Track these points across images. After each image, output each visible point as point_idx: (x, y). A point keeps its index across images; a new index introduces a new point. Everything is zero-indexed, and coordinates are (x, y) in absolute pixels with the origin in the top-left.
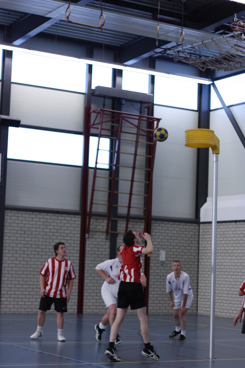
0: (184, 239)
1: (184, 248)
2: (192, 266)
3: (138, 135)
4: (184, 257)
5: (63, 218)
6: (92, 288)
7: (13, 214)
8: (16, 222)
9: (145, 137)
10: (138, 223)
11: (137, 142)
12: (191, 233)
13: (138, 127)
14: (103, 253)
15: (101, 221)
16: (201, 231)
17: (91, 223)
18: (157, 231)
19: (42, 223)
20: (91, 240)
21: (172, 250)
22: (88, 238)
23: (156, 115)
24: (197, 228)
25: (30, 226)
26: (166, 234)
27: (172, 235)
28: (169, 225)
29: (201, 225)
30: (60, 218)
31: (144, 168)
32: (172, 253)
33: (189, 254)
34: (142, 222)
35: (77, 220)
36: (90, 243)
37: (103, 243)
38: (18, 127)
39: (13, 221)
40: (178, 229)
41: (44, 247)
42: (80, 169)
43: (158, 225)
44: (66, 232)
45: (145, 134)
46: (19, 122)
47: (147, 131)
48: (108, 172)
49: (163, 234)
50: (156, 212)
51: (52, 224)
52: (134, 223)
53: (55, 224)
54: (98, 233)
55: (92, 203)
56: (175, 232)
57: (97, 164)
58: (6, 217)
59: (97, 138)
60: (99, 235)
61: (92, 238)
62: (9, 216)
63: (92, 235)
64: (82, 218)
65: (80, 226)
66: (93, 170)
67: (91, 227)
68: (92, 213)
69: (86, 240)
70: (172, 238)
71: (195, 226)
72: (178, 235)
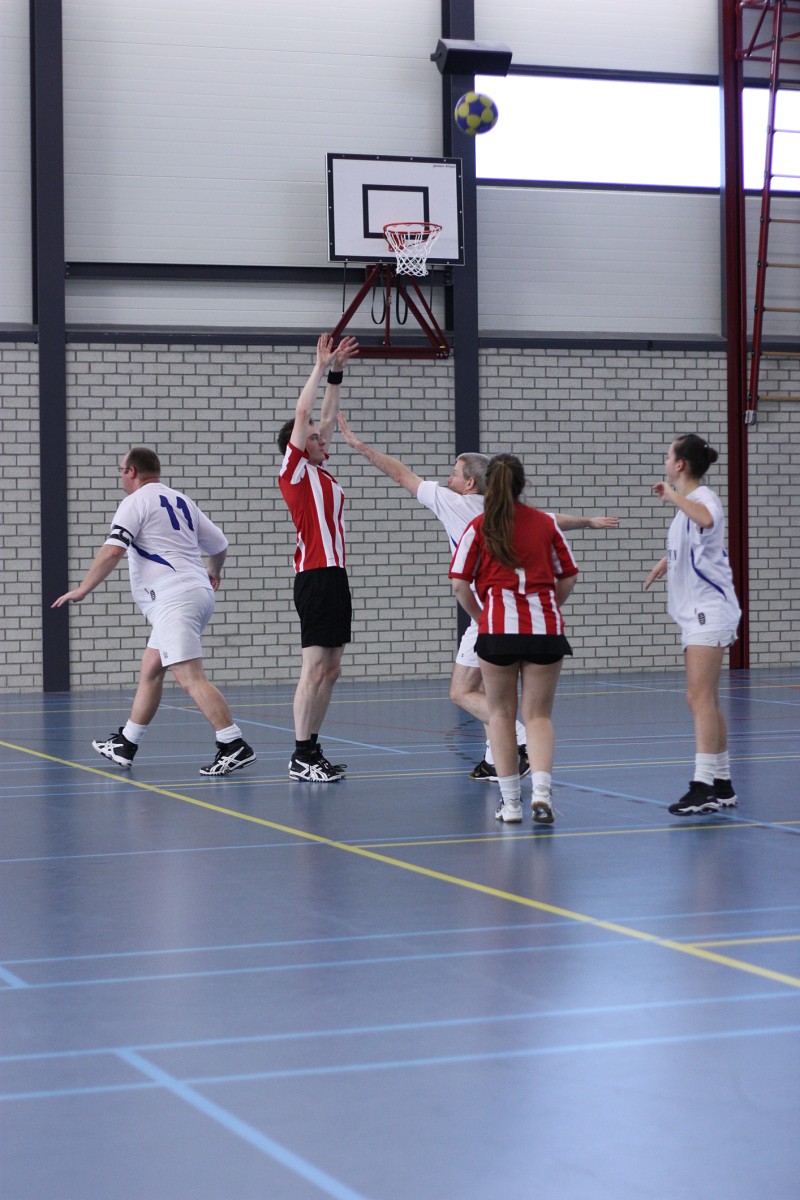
5: (669, 363)
6: (774, 585)
7: (505, 360)
8: (518, 383)
15: (793, 365)
17: (762, 375)
19: (600, 384)
20: (762, 428)
22: (755, 422)
25: (564, 394)
30: (657, 363)
35: (716, 366)
36: (762, 438)
38: (503, 73)
39: (506, 382)
41: (612, 459)
42: (717, 197)
44: (680, 406)
46: (508, 56)
51: (634, 384)
53: (645, 384)
54: (785, 407)
55: (760, 309)
57: (773, 180)
58: (484, 371)
59: (765, 93)
60: (790, 412)
61: (768, 422)
62: (493, 366)
63: (768, 412)
64: (729, 360)
65: (724, 385)
66: (760, 199)
67: (761, 386)
68: (763, 341)
69: (749, 430)
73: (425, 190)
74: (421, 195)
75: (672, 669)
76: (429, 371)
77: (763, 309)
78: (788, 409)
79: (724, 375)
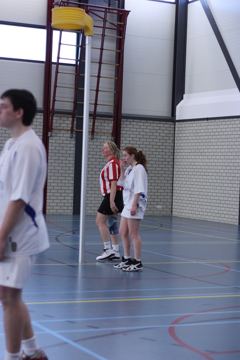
0: (158, 137)
1: (158, 147)
2: (167, 166)
3: (104, 28)
4: (157, 156)
6: (55, 188)
9: (116, 31)
10: (106, 121)
11: (103, 35)
12: (165, 132)
13: (105, 21)
14: (68, 152)
15: (65, 119)
16: (176, 129)
17: (54, 121)
18: (128, 129)
20: (54, 138)
22: (51, 136)
23: (126, 8)
24: (173, 126)
26: (138, 133)
27: (145, 134)
28: (141, 123)
29: (177, 123)
31: (114, 63)
33: (164, 153)
34: (111, 120)
35: (40, 118)
36: (54, 141)
37: (69, 142)
40: (152, 128)
42: (44, 64)
43: (129, 123)
45: (116, 28)
47: (118, 24)
48: (74, 67)
49: (134, 133)
50: (126, 109)
52: (103, 121)
54: (62, 132)
55: (54, 100)
56: (148, 131)
57: (60, 59)
59: (59, 32)
60: (63, 134)
61: (56, 136)
63: (56, 133)
64: (44, 116)
65: (42, 124)
66: (56, 65)
67: (54, 125)
68: (55, 110)
69: (49, 139)
70: (145, 137)
71: (170, 124)
72: (151, 134)
77: (55, 100)
78: (63, 133)
79: (42, 121)
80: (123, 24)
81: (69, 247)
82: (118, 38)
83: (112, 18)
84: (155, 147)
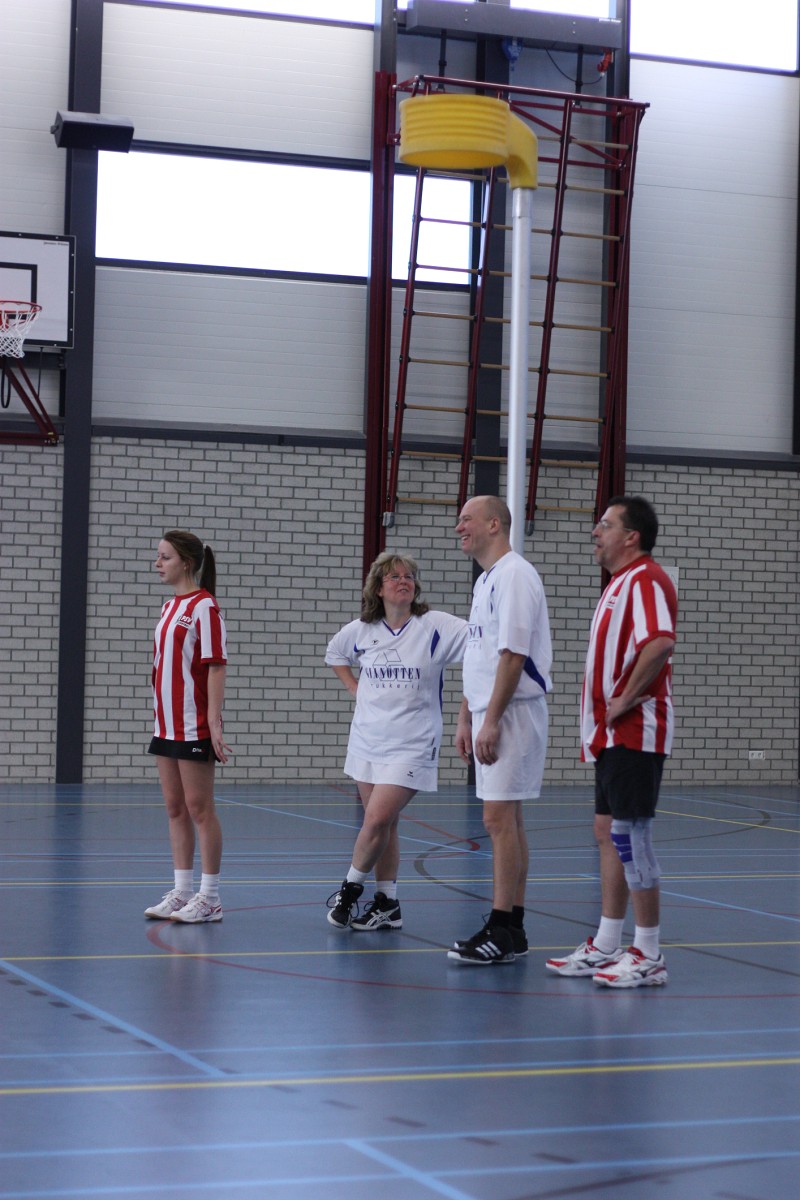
0: (749, 524)
1: (749, 556)
2: (780, 619)
3: (563, 162)
4: (748, 587)
5: (302, 459)
7: (120, 450)
8: (133, 474)
9: (603, 171)
10: (575, 473)
11: (561, 187)
12: (772, 504)
13: (565, 138)
14: (449, 577)
15: (439, 466)
17: (402, 475)
19: (224, 478)
20: (402, 531)
21: (704, 564)
22: (392, 525)
23: (636, 95)
24: (799, 484)
25: (185, 488)
27: (704, 511)
28: (693, 477)
30: (288, 459)
31: (599, 279)
32: (703, 574)
33: (770, 577)
34: (593, 469)
35: (355, 465)
36: (403, 542)
37: (451, 544)
38: (125, 149)
39: (121, 473)
40: (727, 491)
41: (235, 558)
42: (365, 287)
43: (650, 477)
44: (312, 505)
45: (602, 161)
46: (130, 131)
47: (607, 149)
48: (466, 296)
50: (640, 432)
51: (261, 480)
52: (563, 472)
53: (274, 481)
54: (427, 510)
55: (401, 406)
56: (716, 501)
57: (418, 270)
58: (96, 461)
59: (412, 180)
60: (433, 516)
61: (409, 525)
62: (106, 456)
63: (408, 515)
64: (368, 459)
65: (362, 485)
66: (404, 290)
67: (401, 487)
68: (403, 440)
69: (388, 533)
70: (704, 521)
71: (789, 479)
72: (727, 512)
73: (33, 268)
74: (29, 273)
75: (293, 782)
76: (36, 459)
77: (405, 406)
78: (431, 513)
79: (362, 474)
80: (626, 147)
81: (459, 891)
82: (612, 195)
83: (590, 130)
84: (738, 555)
